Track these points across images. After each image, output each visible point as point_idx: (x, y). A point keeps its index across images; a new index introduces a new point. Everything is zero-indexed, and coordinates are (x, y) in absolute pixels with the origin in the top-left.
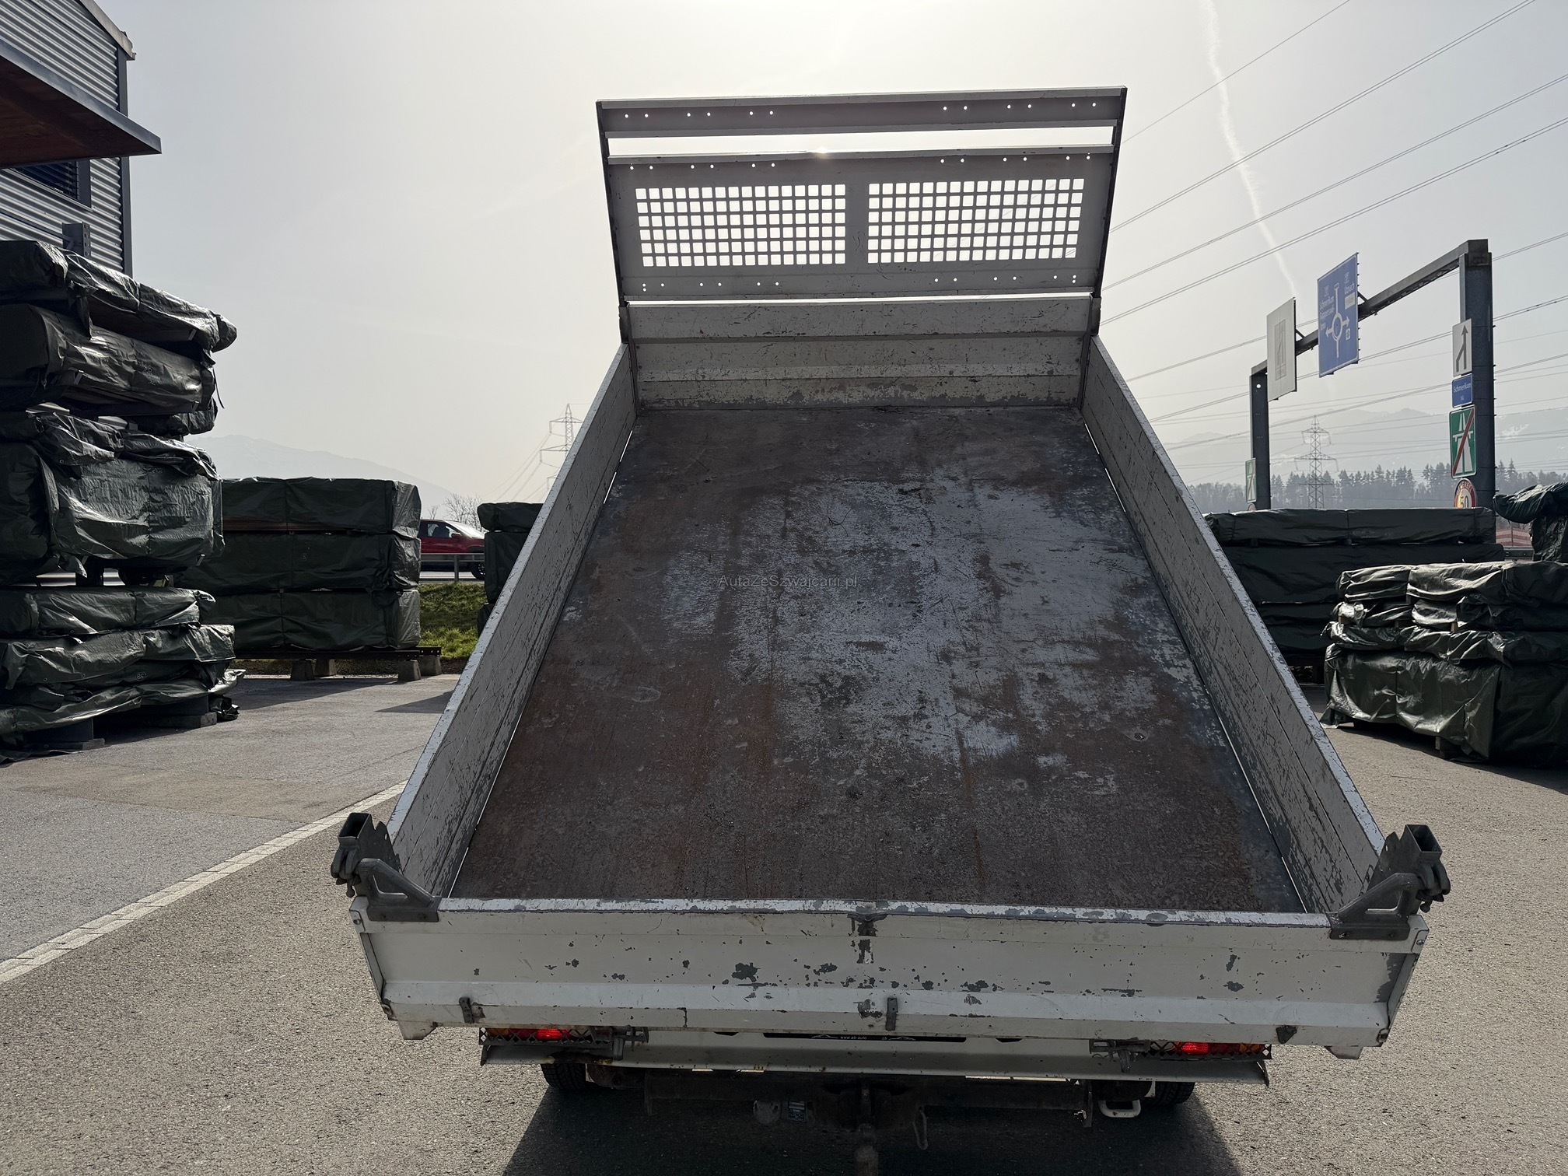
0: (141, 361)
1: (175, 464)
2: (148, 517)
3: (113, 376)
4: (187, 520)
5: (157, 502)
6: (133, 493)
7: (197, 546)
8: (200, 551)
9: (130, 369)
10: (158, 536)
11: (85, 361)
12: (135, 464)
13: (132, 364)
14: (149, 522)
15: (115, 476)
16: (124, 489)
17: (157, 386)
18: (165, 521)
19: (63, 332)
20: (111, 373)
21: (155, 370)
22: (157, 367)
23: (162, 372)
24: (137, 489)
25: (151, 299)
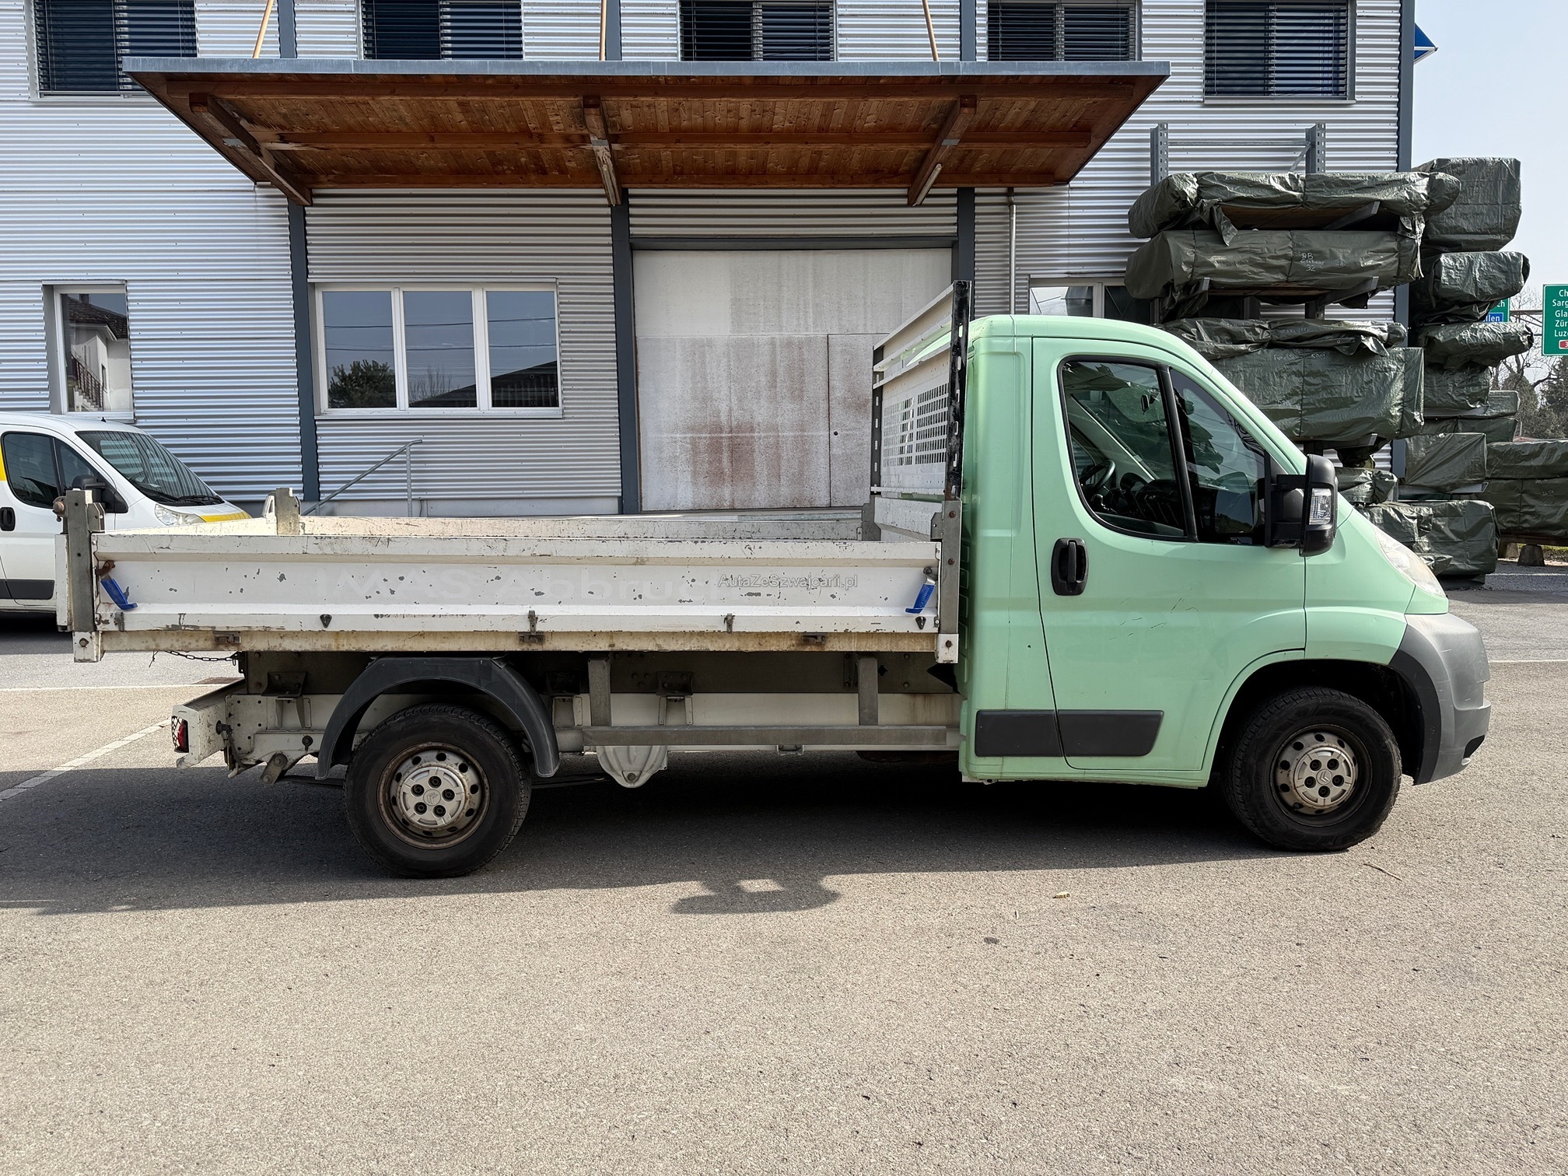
0: (1297, 251)
1: (1339, 345)
2: (1302, 400)
3: (1255, 273)
4: (1356, 399)
5: (1314, 385)
6: (1277, 380)
7: (1367, 426)
8: (1372, 430)
9: (1283, 262)
10: (1312, 419)
11: (1215, 267)
12: (1286, 351)
13: (1285, 257)
14: (1301, 405)
15: (1254, 366)
16: (1265, 377)
17: (1318, 272)
18: (1323, 402)
19: (1194, 247)
20: (1251, 271)
21: (1318, 255)
22: (1320, 252)
23: (1328, 256)
24: (1285, 375)
25: (1321, 186)
